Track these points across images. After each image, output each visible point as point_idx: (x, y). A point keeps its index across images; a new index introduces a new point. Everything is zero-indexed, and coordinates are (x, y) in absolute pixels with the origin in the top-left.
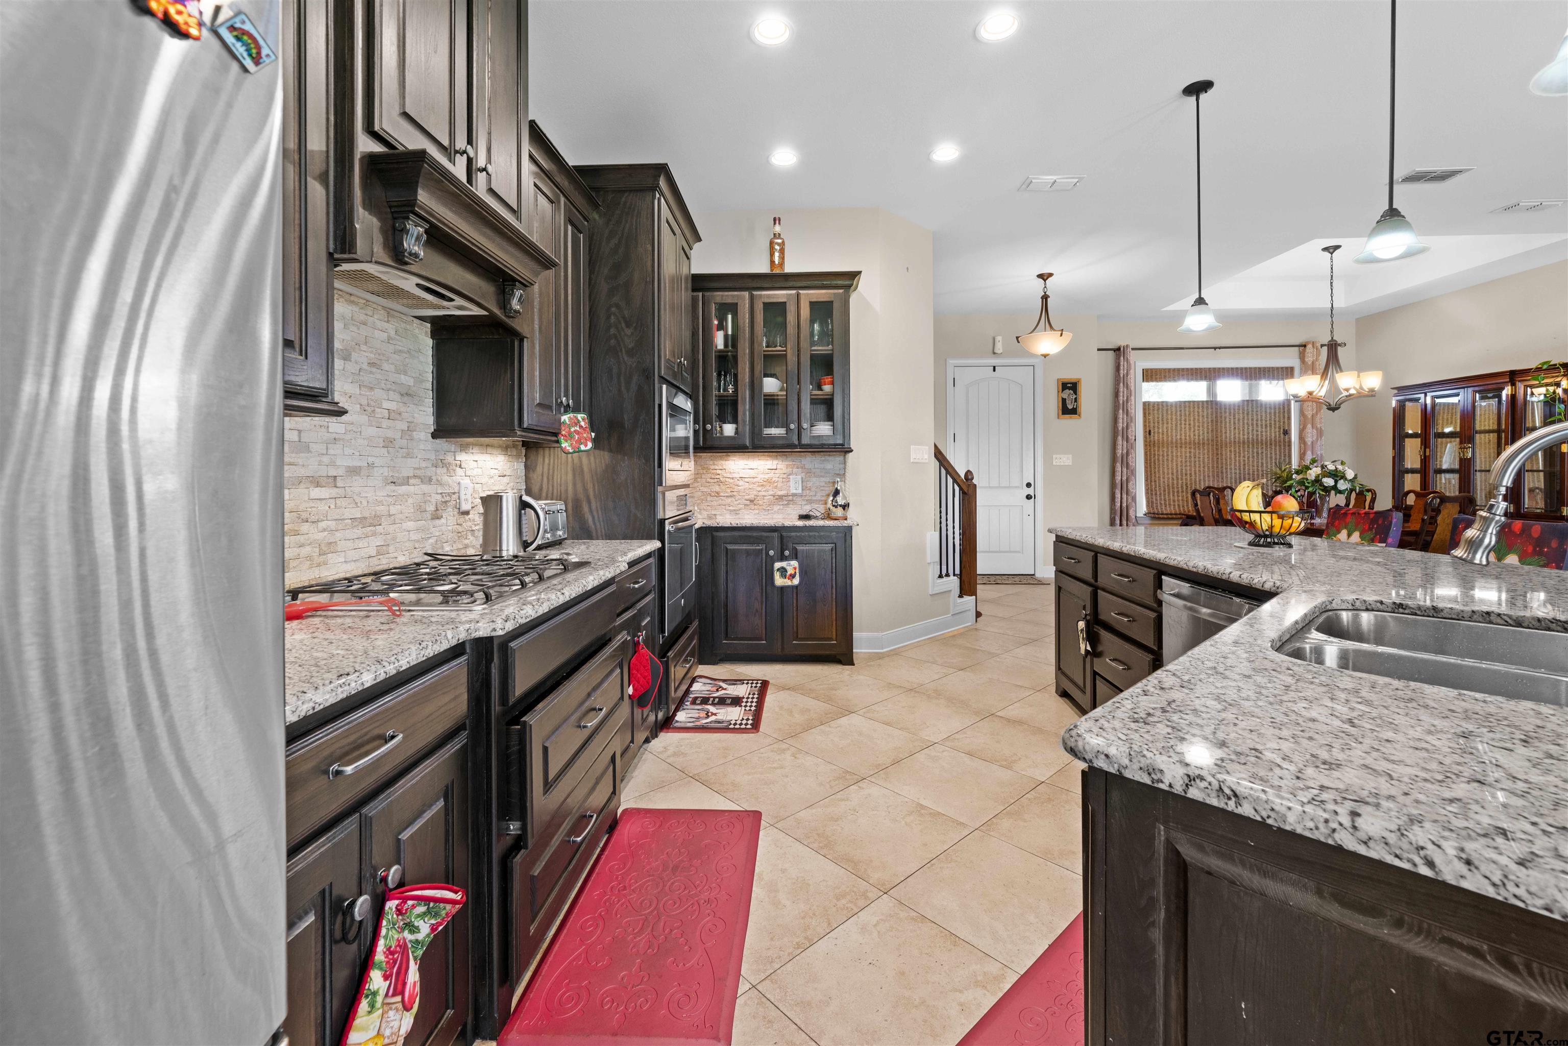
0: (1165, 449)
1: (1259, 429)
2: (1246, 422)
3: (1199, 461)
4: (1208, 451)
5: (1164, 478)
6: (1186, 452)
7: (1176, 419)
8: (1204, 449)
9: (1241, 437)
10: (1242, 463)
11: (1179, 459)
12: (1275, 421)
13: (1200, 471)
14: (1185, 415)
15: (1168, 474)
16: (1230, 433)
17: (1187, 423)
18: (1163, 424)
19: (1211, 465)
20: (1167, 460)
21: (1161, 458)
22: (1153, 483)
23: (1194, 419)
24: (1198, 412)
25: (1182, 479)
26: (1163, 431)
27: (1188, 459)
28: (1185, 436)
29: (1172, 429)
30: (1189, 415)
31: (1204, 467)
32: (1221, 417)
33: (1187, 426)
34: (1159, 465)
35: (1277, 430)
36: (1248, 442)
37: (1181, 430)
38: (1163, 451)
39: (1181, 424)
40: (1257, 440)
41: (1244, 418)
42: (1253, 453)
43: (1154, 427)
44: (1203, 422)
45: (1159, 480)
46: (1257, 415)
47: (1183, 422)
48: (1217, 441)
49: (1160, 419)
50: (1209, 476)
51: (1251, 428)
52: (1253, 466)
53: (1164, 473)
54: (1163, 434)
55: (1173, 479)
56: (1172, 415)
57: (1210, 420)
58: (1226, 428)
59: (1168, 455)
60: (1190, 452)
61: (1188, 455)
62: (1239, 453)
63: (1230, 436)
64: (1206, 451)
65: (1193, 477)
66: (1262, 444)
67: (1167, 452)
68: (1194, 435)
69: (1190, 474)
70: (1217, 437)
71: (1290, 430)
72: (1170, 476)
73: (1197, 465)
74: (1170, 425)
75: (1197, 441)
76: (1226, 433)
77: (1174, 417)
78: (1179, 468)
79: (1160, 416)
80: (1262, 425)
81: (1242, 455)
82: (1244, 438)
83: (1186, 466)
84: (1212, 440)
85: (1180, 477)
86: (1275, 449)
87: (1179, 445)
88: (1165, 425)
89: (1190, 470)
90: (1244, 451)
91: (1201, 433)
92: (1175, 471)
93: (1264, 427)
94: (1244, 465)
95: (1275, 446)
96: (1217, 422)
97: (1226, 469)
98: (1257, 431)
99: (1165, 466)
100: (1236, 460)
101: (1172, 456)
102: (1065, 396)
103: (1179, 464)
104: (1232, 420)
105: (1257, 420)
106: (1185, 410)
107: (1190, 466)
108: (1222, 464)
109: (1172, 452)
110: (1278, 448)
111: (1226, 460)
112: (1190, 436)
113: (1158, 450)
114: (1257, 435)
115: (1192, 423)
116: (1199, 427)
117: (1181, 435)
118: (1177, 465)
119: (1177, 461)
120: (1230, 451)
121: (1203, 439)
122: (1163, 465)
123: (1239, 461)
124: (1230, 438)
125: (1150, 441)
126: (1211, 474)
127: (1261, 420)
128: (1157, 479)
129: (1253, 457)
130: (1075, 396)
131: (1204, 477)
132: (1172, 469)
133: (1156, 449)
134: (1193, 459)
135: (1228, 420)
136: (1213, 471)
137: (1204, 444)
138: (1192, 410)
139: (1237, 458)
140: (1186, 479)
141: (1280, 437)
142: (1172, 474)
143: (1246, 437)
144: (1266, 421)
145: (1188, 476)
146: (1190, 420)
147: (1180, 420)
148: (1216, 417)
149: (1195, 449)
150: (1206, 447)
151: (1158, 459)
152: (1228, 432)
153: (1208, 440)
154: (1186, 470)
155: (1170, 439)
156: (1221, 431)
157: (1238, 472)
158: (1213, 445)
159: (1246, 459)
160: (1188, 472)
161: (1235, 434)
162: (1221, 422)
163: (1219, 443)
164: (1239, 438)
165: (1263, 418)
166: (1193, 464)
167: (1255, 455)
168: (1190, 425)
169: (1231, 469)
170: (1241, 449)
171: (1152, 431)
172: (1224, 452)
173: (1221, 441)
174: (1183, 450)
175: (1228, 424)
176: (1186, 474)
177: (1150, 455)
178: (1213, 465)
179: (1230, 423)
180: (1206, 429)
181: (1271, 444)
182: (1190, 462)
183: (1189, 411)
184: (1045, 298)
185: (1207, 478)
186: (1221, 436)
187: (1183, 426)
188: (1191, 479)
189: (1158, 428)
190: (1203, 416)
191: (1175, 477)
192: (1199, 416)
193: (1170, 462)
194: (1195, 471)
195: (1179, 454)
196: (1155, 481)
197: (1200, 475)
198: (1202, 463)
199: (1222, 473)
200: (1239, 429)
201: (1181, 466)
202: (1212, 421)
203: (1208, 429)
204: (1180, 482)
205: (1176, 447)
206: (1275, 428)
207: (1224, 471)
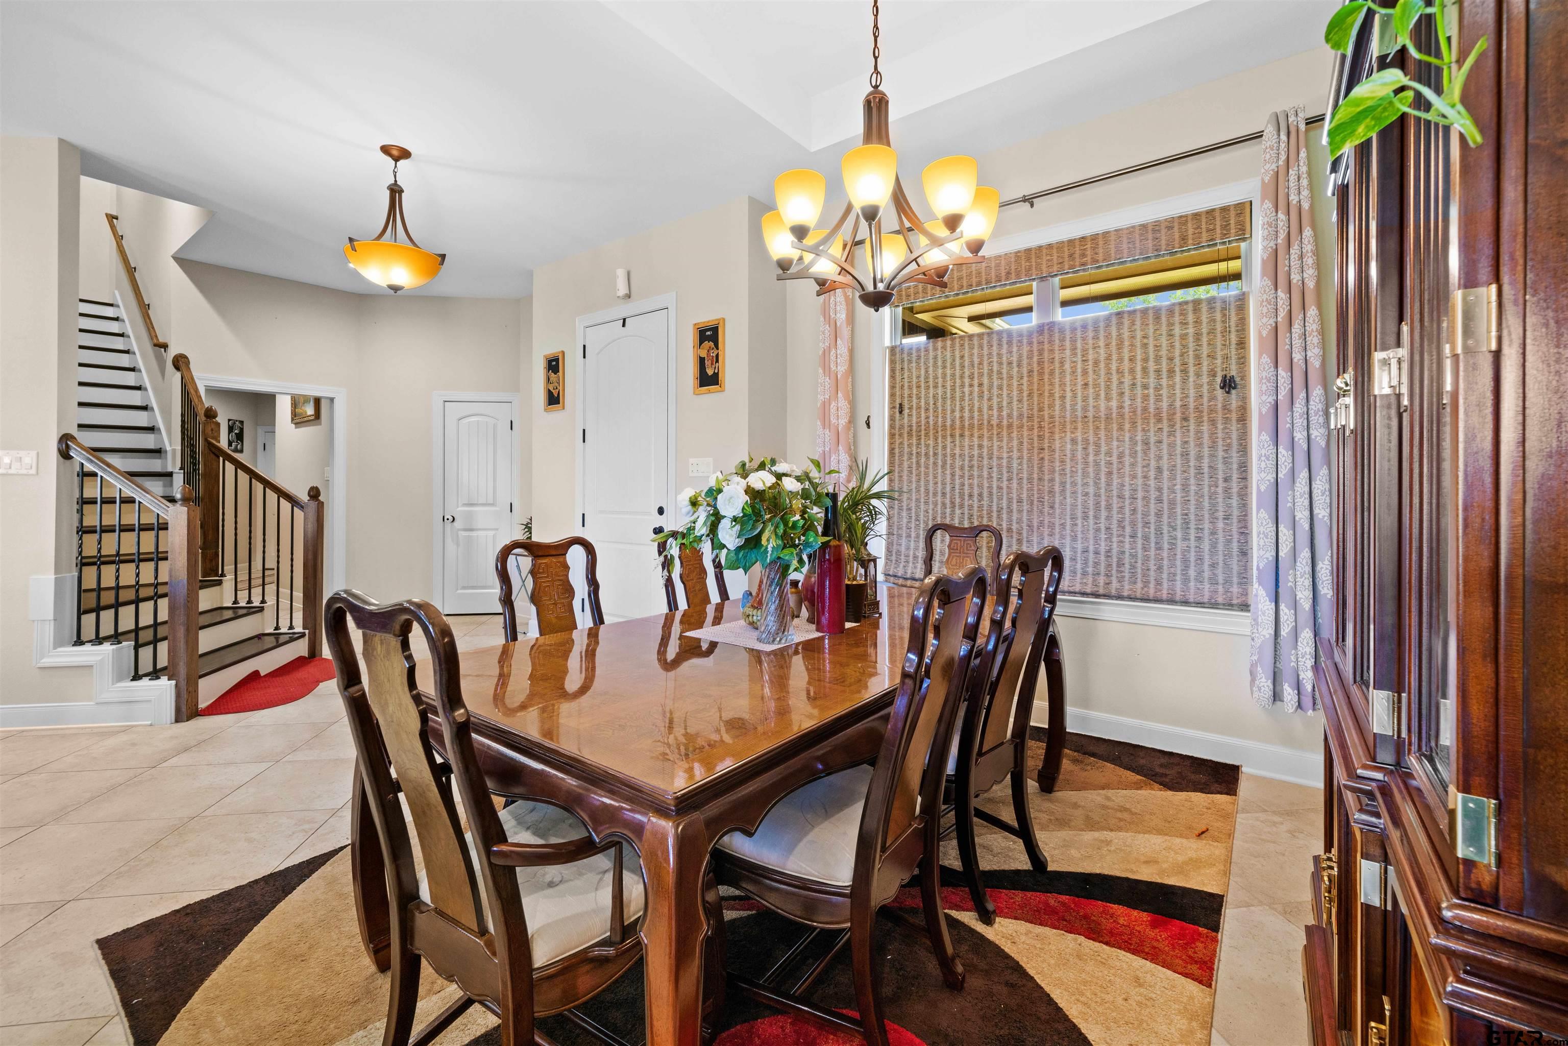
0: (931, 442)
1: (1152, 381)
2: (1114, 367)
3: (1000, 466)
4: (1021, 443)
5: (926, 503)
6: (971, 447)
7: (953, 375)
8: (1010, 439)
9: (1102, 404)
10: (1104, 469)
11: (958, 463)
12: (1198, 357)
13: (1000, 488)
14: (972, 365)
15: (935, 494)
16: (1075, 396)
17: (976, 382)
18: (928, 388)
19: (1025, 475)
20: (935, 464)
21: (923, 460)
22: (904, 514)
23: (991, 371)
24: (1000, 355)
25: (962, 506)
26: (927, 403)
27: (975, 463)
28: (971, 411)
29: (944, 399)
30: (980, 363)
31: (1010, 480)
32: (1052, 361)
33: (976, 389)
34: (918, 475)
35: (1205, 379)
36: (1121, 415)
37: (962, 399)
38: (927, 446)
39: (963, 386)
40: (1145, 409)
41: (1109, 358)
42: (1133, 442)
43: (910, 396)
44: (1010, 377)
45: (918, 507)
46: (1145, 346)
47: (967, 381)
48: (1042, 419)
49: (922, 379)
50: (1020, 501)
51: (1127, 380)
52: (1134, 477)
53: (927, 491)
54: (927, 410)
55: (944, 504)
56: (944, 367)
57: (1025, 371)
58: (1062, 385)
59: (935, 454)
60: (980, 446)
61: (976, 452)
62: (1097, 445)
63: (1073, 406)
64: (1015, 443)
65: (985, 502)
66: (1159, 420)
67: (935, 447)
68: (990, 408)
69: (980, 495)
70: (1041, 410)
71: (1244, 376)
72: (939, 498)
73: (995, 475)
74: (940, 391)
75: (995, 422)
76: (1063, 398)
77: (949, 372)
78: (957, 482)
79: (923, 372)
80: (1158, 372)
81: (1104, 449)
82: (1109, 409)
83: (971, 477)
84: (1030, 418)
85: (958, 500)
86: (1199, 432)
87: (957, 432)
88: (931, 391)
89: (980, 486)
90: (1109, 438)
91: (1005, 403)
92: (948, 489)
93: (1164, 374)
94: (1110, 473)
95: (1199, 423)
96: (1041, 374)
97: (1063, 484)
98: (1145, 387)
99: (931, 477)
100: (1086, 463)
101: (945, 455)
102: (703, 354)
103: (958, 472)
104: (1079, 366)
105: (1146, 360)
106: (972, 355)
107: (980, 476)
108: (1052, 471)
109: (944, 448)
110: (1205, 428)
111: (1062, 462)
112: (980, 410)
113: (919, 444)
114: (1146, 398)
115: (985, 381)
116: (1000, 388)
117: (962, 409)
118: (953, 475)
119: (953, 466)
120: (1074, 441)
121: (1010, 416)
122: (927, 474)
123: (1097, 464)
124: (1074, 410)
125: (902, 427)
126: (1024, 496)
127: (1158, 359)
128: (913, 505)
129: (1134, 454)
130: (716, 353)
131: (1010, 500)
132: (944, 484)
133: (914, 441)
134: (985, 462)
135: (1067, 366)
136: (1030, 490)
137: (1010, 426)
138: (985, 352)
139: (1091, 458)
140: (971, 507)
141: (1212, 398)
142: (944, 494)
143: (1114, 404)
144: (1171, 359)
145: (975, 499)
146: (981, 375)
147: (962, 377)
148: (1040, 363)
149: (990, 439)
150: (1014, 435)
151: (918, 463)
152: (1069, 394)
153: (1021, 416)
154: (971, 486)
155: (940, 420)
156: (1051, 395)
157: (1091, 490)
158: (1031, 429)
159: (1114, 459)
160: (976, 492)
161: (1085, 399)
162: (1052, 373)
163: (1045, 424)
164: (1096, 408)
165: (1164, 352)
166: (985, 474)
167: (1139, 448)
168: (980, 385)
169: (1074, 484)
170: (1102, 434)
171: (906, 406)
172: (1057, 445)
173: (1052, 417)
174: (967, 442)
175: (1068, 378)
176: (971, 496)
177: (901, 455)
178: (1030, 474)
179: (1073, 372)
180: (1015, 393)
181: (1186, 419)
182: (980, 468)
183: (981, 356)
184: (395, 191)
185: (1015, 506)
186: (1051, 406)
187: (967, 390)
188: (980, 507)
189: (919, 398)
190: (1010, 363)
191: (948, 501)
192: (1000, 364)
193: (940, 471)
194: (990, 487)
195: (957, 451)
196: (909, 509)
197: (1000, 499)
198: (1005, 470)
199: (1051, 492)
200: (1096, 385)
201: (962, 477)
202: (1030, 372)
203: (1021, 391)
204: (958, 512)
205: (952, 436)
206: (1198, 375)
207: (1057, 488)
